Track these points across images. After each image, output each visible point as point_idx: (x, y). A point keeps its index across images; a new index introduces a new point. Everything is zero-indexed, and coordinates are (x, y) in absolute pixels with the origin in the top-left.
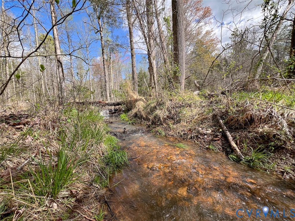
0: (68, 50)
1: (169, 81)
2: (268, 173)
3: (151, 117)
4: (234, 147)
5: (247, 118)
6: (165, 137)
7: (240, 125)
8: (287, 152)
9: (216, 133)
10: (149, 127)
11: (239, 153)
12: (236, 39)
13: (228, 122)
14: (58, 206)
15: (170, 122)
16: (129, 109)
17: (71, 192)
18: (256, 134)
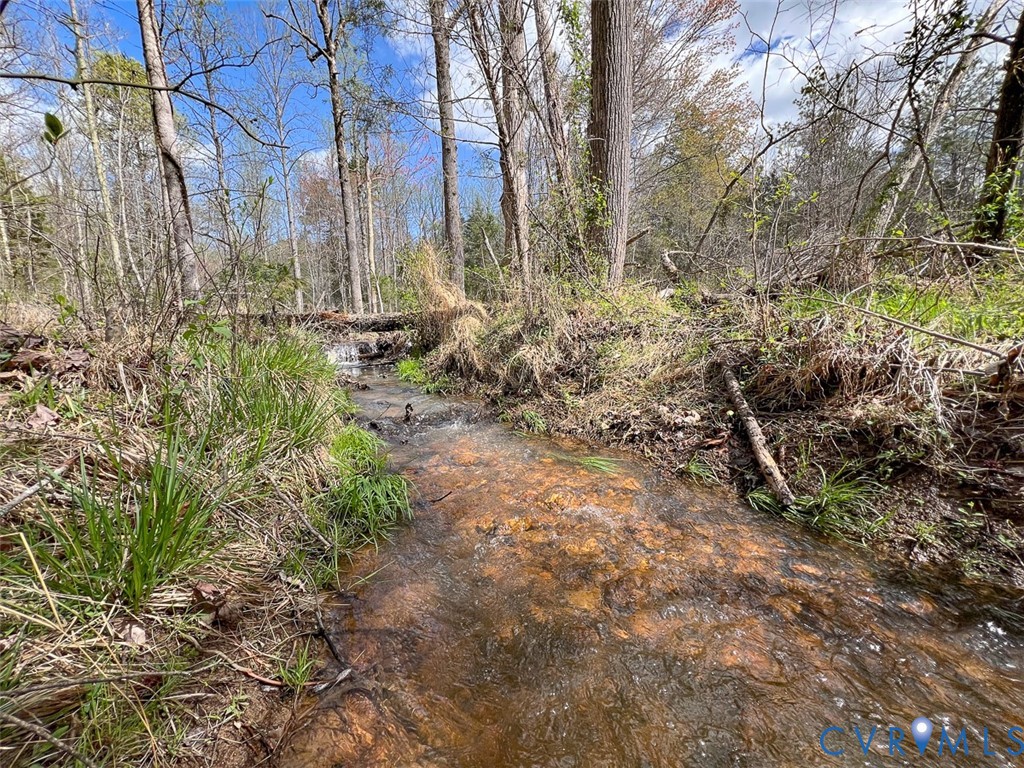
0: (205, 120)
1: (571, 246)
2: (865, 545)
3: (502, 371)
4: (767, 467)
5: (819, 372)
6: (546, 435)
7: (795, 395)
8: (931, 482)
9: (714, 423)
10: (494, 402)
11: (781, 484)
12: (818, 108)
13: (756, 387)
14: (148, 635)
15: (566, 388)
16: (428, 345)
17: (197, 593)
18: (842, 424)
